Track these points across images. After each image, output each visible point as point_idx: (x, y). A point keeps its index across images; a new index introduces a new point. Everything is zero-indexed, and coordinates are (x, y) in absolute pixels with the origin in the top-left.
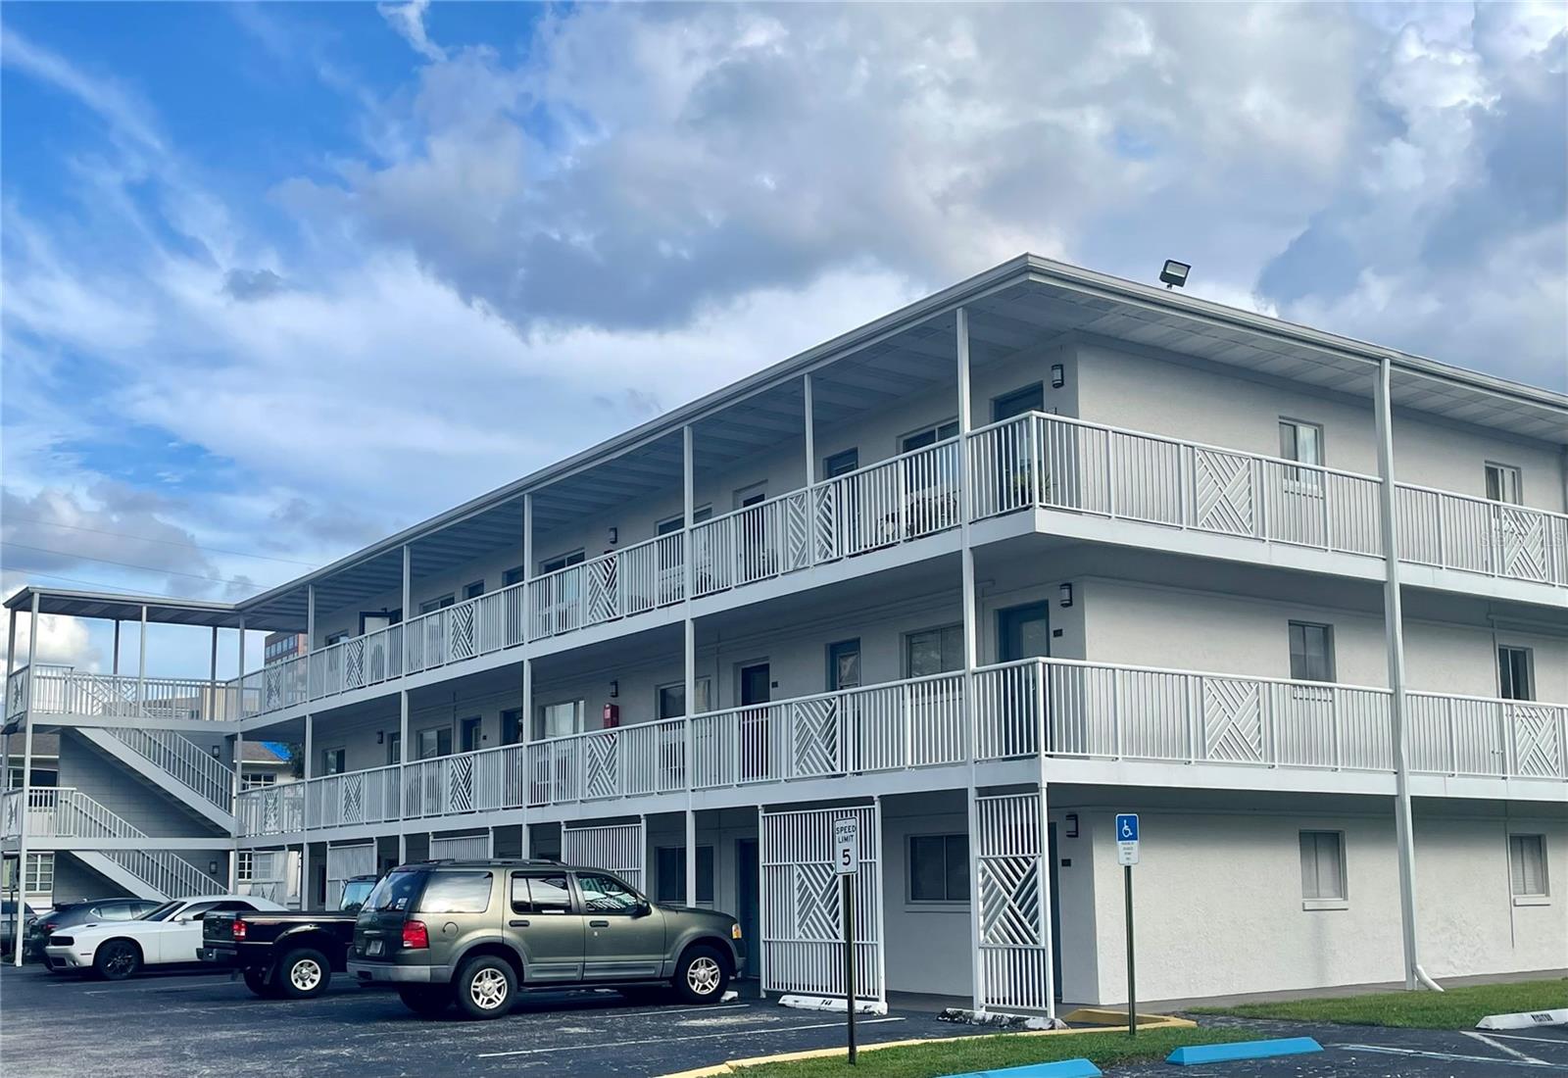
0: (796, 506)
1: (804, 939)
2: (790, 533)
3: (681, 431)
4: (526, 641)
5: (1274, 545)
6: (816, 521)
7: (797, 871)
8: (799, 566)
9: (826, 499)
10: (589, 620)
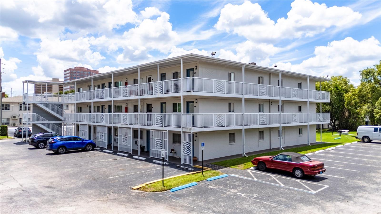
0: (156, 84)
1: (156, 150)
2: (155, 88)
3: (138, 69)
4: (112, 97)
5: (227, 94)
6: (159, 87)
7: (156, 140)
8: (156, 94)
9: (161, 84)
10: (123, 96)
